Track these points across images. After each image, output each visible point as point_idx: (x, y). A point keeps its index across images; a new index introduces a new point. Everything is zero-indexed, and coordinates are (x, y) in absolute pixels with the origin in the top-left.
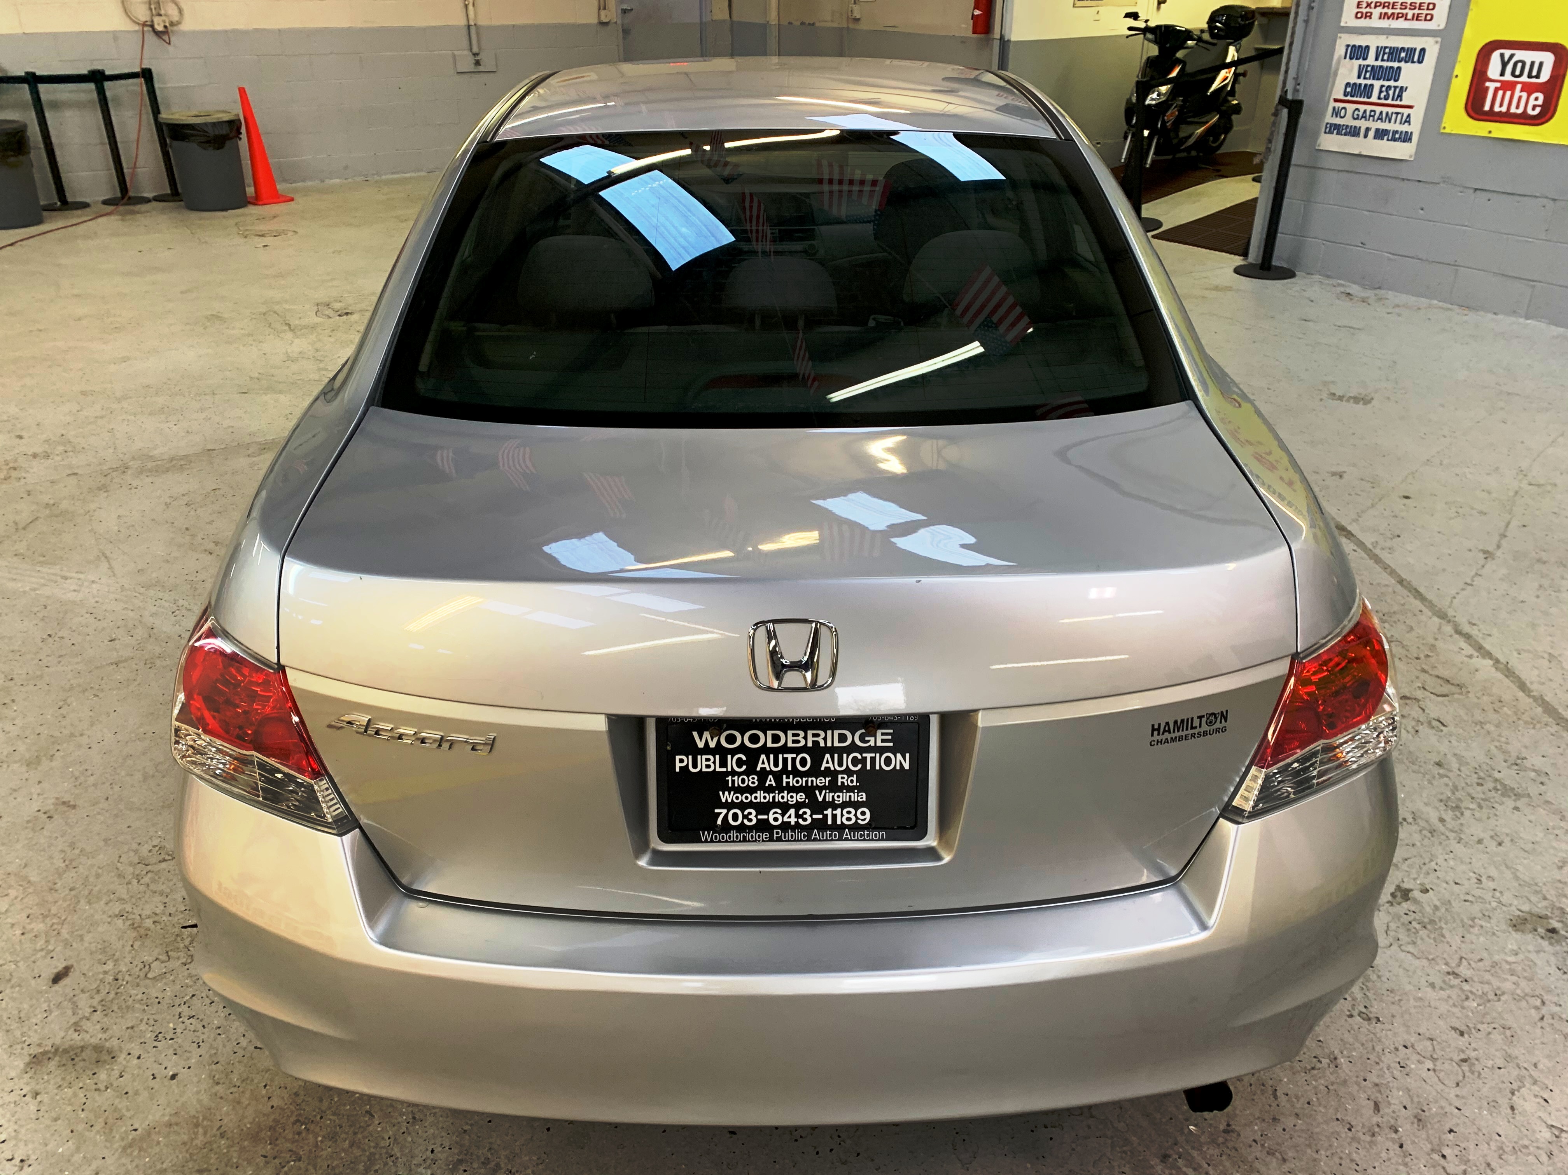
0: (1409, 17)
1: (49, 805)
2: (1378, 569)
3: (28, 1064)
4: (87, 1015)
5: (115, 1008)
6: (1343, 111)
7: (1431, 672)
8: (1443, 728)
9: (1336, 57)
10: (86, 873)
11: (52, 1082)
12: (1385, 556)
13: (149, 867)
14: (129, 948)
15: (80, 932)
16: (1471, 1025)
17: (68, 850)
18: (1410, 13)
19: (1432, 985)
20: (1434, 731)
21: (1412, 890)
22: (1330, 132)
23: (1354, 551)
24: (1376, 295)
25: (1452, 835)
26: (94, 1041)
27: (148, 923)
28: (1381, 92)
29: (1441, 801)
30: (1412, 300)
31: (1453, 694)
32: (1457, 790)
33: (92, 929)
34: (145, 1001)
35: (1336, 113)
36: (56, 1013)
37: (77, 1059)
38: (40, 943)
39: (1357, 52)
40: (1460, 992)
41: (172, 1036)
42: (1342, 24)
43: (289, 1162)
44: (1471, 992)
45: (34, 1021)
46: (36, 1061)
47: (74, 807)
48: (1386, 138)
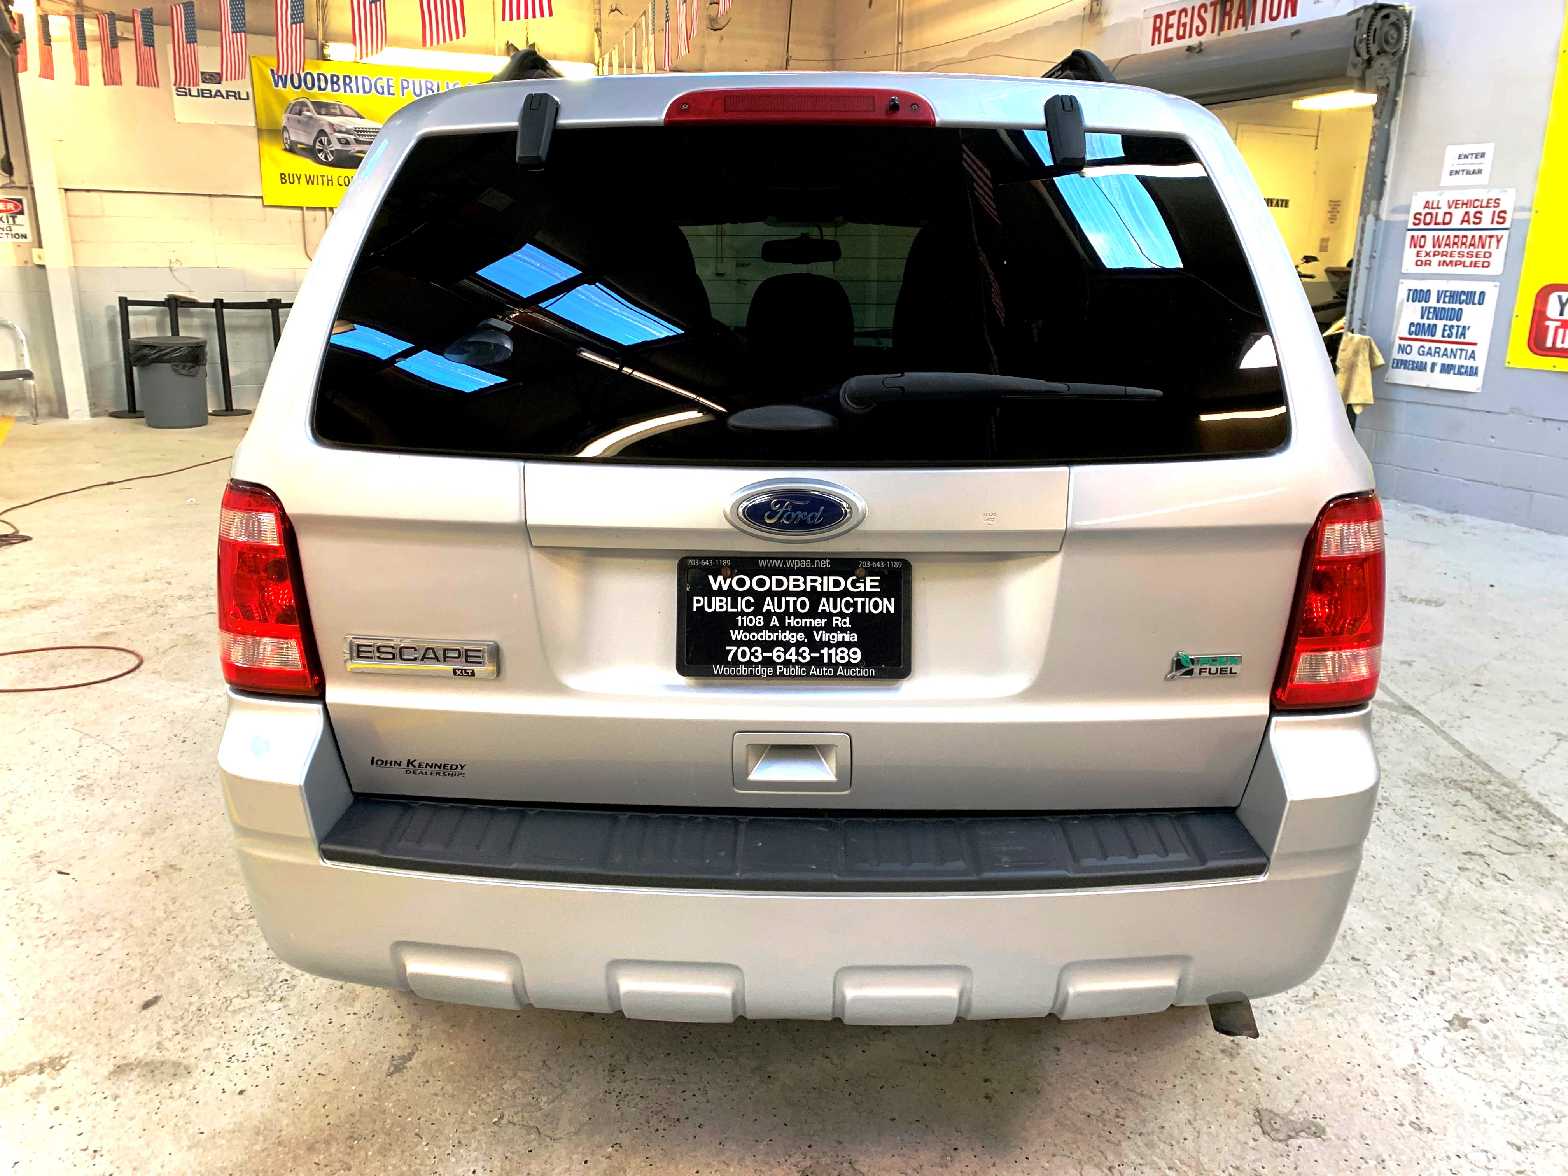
0: (1467, 264)
1: (158, 866)
2: (1446, 744)
3: (111, 1073)
4: (170, 1036)
5: (196, 1034)
6: (1409, 348)
7: (1498, 833)
8: (1508, 881)
9: (1399, 300)
10: (184, 922)
11: (132, 1088)
12: (1455, 735)
13: (240, 922)
14: (213, 986)
15: (171, 970)
16: (1529, 1142)
17: (169, 903)
18: (1468, 261)
19: (1489, 1104)
20: (1499, 884)
21: (1471, 1020)
22: (1397, 367)
23: (1422, 727)
24: (1453, 518)
25: (1516, 976)
26: (174, 1058)
27: (234, 966)
28: (1444, 330)
29: (1505, 944)
30: (1488, 523)
31: (1521, 853)
32: (1522, 936)
33: (182, 967)
34: (223, 1029)
35: (1402, 349)
36: (141, 1033)
37: (156, 1072)
38: (136, 975)
39: (1419, 296)
40: (1519, 1113)
41: (244, 1059)
42: (1404, 271)
43: (339, 1170)
44: (1530, 1113)
45: (122, 1037)
46: (120, 1070)
47: (180, 869)
48: (1452, 372)
